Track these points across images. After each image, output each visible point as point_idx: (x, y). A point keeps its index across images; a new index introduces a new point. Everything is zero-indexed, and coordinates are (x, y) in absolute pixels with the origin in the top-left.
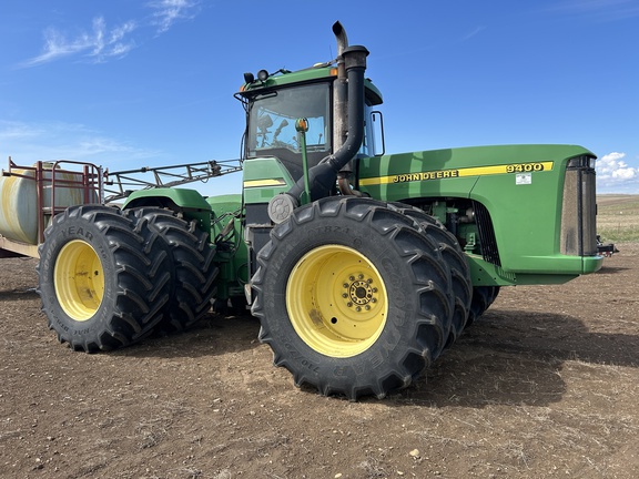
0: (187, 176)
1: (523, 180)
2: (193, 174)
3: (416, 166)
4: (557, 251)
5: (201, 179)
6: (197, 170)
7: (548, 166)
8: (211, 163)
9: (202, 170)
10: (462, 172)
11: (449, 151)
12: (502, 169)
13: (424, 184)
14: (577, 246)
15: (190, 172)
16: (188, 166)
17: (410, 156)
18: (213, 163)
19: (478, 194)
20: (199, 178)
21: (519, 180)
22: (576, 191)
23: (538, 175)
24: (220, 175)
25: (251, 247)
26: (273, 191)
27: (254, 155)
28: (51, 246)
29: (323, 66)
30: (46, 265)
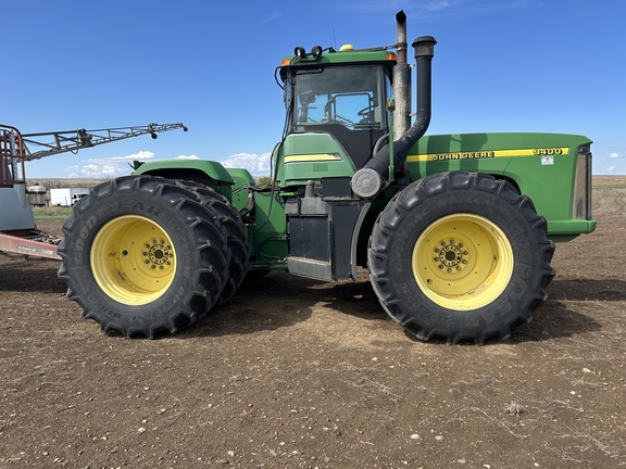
0: (55, 145)
1: (547, 161)
2: (62, 144)
3: (455, 146)
4: (570, 217)
5: (71, 150)
6: (66, 139)
7: (565, 151)
8: (80, 131)
9: (72, 139)
10: (498, 154)
11: (485, 135)
12: (530, 152)
13: (464, 162)
14: (584, 212)
15: (58, 141)
16: (56, 134)
17: (448, 138)
18: (82, 132)
19: (510, 171)
20: (68, 149)
21: (544, 161)
22: (584, 170)
23: (558, 157)
24: (92, 145)
25: (330, 219)
26: (326, 165)
27: (302, 129)
28: (88, 223)
29: (377, 50)
30: (79, 246)
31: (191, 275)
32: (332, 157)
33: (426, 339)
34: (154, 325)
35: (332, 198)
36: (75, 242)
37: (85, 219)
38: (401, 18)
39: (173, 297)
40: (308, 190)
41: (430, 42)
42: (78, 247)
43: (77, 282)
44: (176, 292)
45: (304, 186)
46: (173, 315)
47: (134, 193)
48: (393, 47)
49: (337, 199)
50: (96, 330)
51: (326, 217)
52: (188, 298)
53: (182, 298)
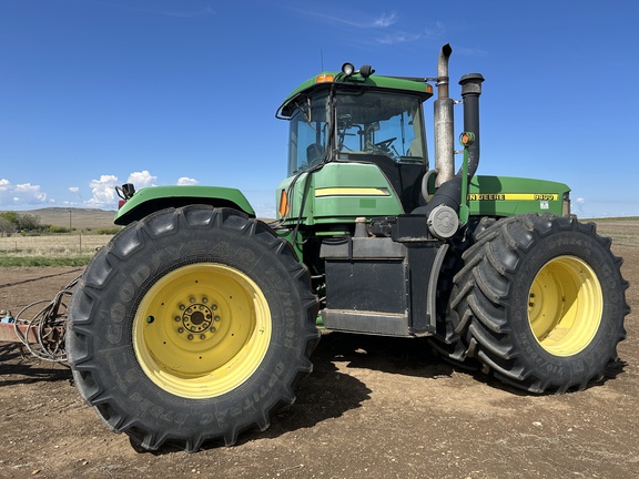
1: (545, 206)
7: (556, 197)
10: (507, 197)
12: (531, 197)
21: (542, 205)
23: (552, 202)
25: (405, 263)
26: (375, 201)
27: (344, 158)
28: (135, 276)
29: (418, 80)
30: (116, 314)
31: (295, 344)
32: (380, 192)
33: (542, 391)
34: (237, 425)
35: (408, 239)
36: (108, 307)
37: (130, 270)
38: (447, 51)
39: (269, 377)
40: (359, 230)
41: (479, 80)
42: (113, 316)
43: (108, 372)
44: (273, 371)
45: (354, 224)
46: (267, 405)
47: (213, 230)
48: (434, 80)
49: (413, 240)
50: (121, 445)
51: (400, 261)
52: (289, 377)
53: (281, 378)
